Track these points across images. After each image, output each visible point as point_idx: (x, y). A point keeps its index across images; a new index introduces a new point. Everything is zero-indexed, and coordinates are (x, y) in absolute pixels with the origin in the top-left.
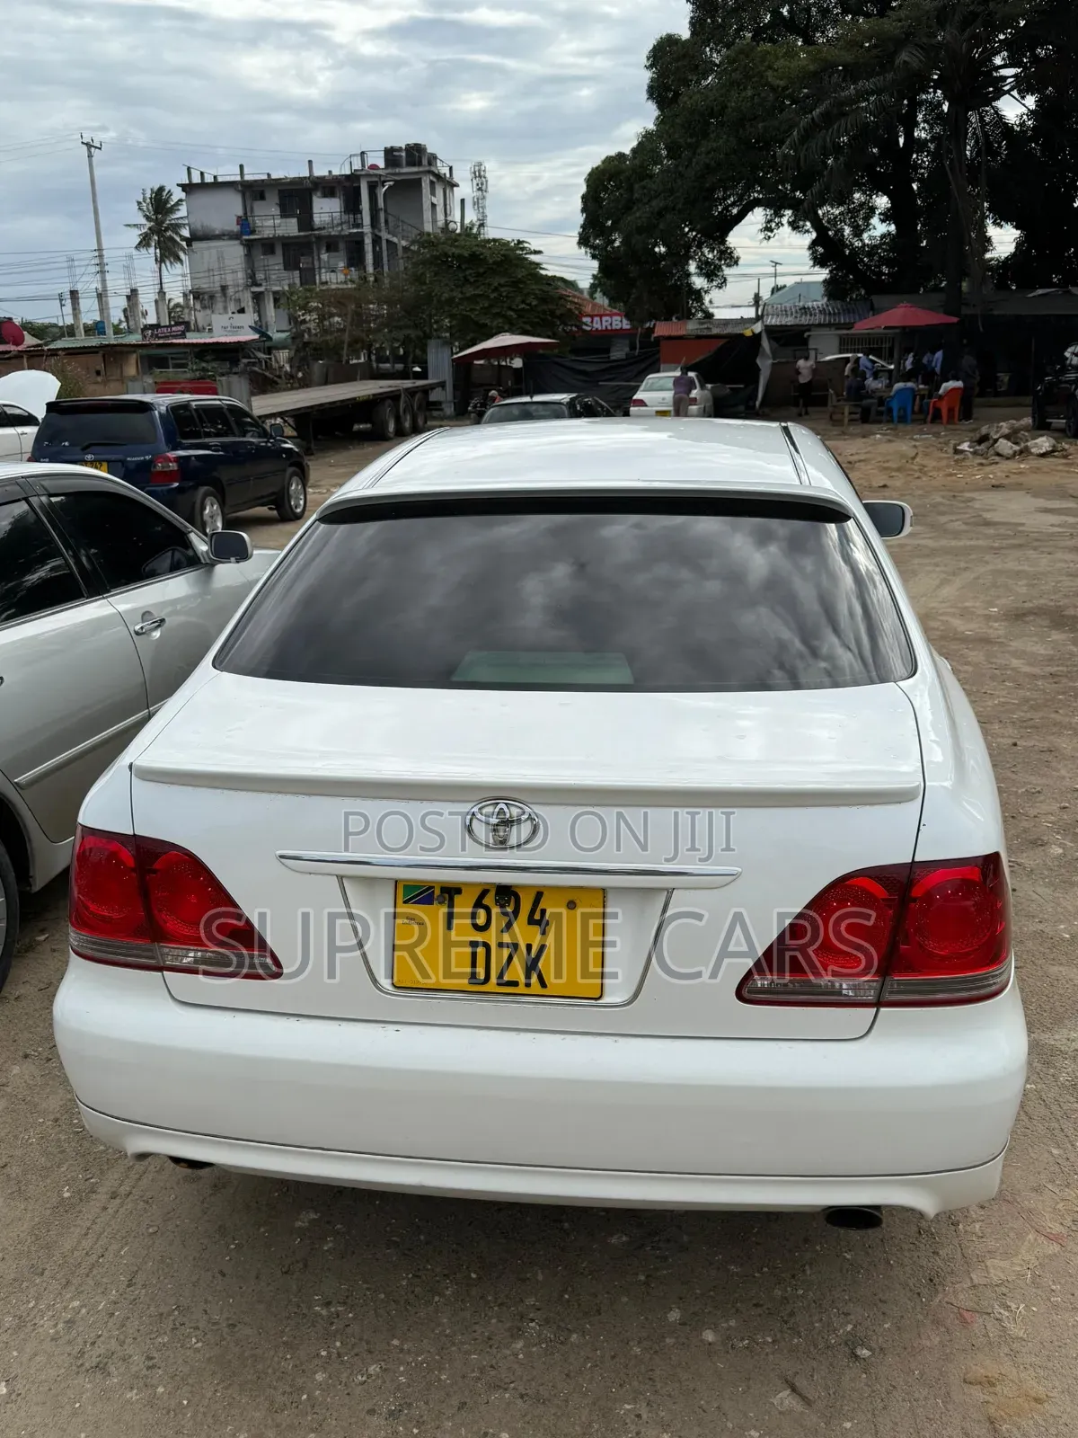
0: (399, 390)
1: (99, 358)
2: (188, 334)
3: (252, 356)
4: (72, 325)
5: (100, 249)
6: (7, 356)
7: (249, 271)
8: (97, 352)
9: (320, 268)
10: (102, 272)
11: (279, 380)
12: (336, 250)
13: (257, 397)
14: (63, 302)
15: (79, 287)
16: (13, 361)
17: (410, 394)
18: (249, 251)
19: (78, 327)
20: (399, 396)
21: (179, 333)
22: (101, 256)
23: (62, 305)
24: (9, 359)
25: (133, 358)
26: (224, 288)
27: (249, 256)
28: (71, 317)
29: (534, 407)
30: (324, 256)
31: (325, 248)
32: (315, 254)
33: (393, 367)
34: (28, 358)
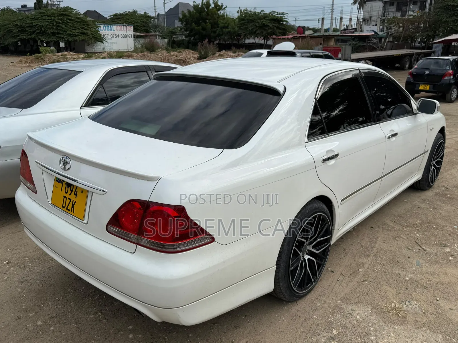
0: (414, 53)
1: (322, 39)
2: (355, 32)
3: (371, 40)
4: (320, 29)
5: (333, 5)
6: (296, 38)
7: (383, 12)
8: (321, 37)
9: (409, 11)
10: (332, 12)
11: (377, 48)
12: (417, 4)
13: (353, 54)
14: (319, 21)
15: (325, 17)
16: (297, 39)
17: (418, 54)
18: (385, 5)
19: (322, 30)
20: (413, 55)
21: (352, 32)
22: (333, 7)
23: (318, 22)
24: (297, 38)
25: (333, 39)
26: (371, 17)
27: (384, 7)
28: (321, 26)
29: (440, 60)
30: (411, 7)
31: (412, 3)
32: (408, 6)
33: (421, 45)
34: (302, 39)
